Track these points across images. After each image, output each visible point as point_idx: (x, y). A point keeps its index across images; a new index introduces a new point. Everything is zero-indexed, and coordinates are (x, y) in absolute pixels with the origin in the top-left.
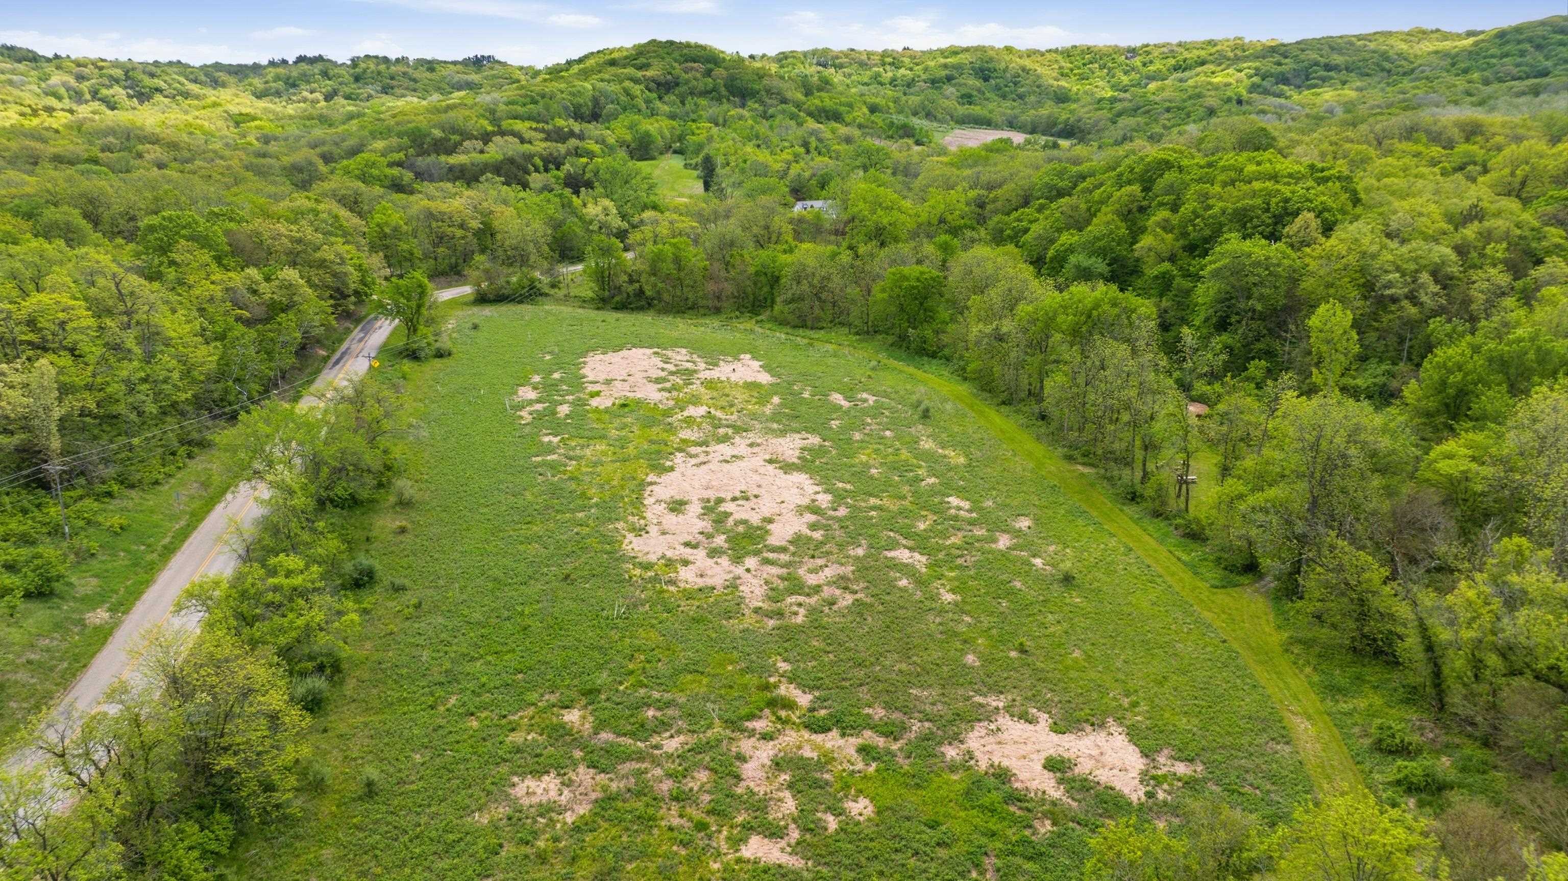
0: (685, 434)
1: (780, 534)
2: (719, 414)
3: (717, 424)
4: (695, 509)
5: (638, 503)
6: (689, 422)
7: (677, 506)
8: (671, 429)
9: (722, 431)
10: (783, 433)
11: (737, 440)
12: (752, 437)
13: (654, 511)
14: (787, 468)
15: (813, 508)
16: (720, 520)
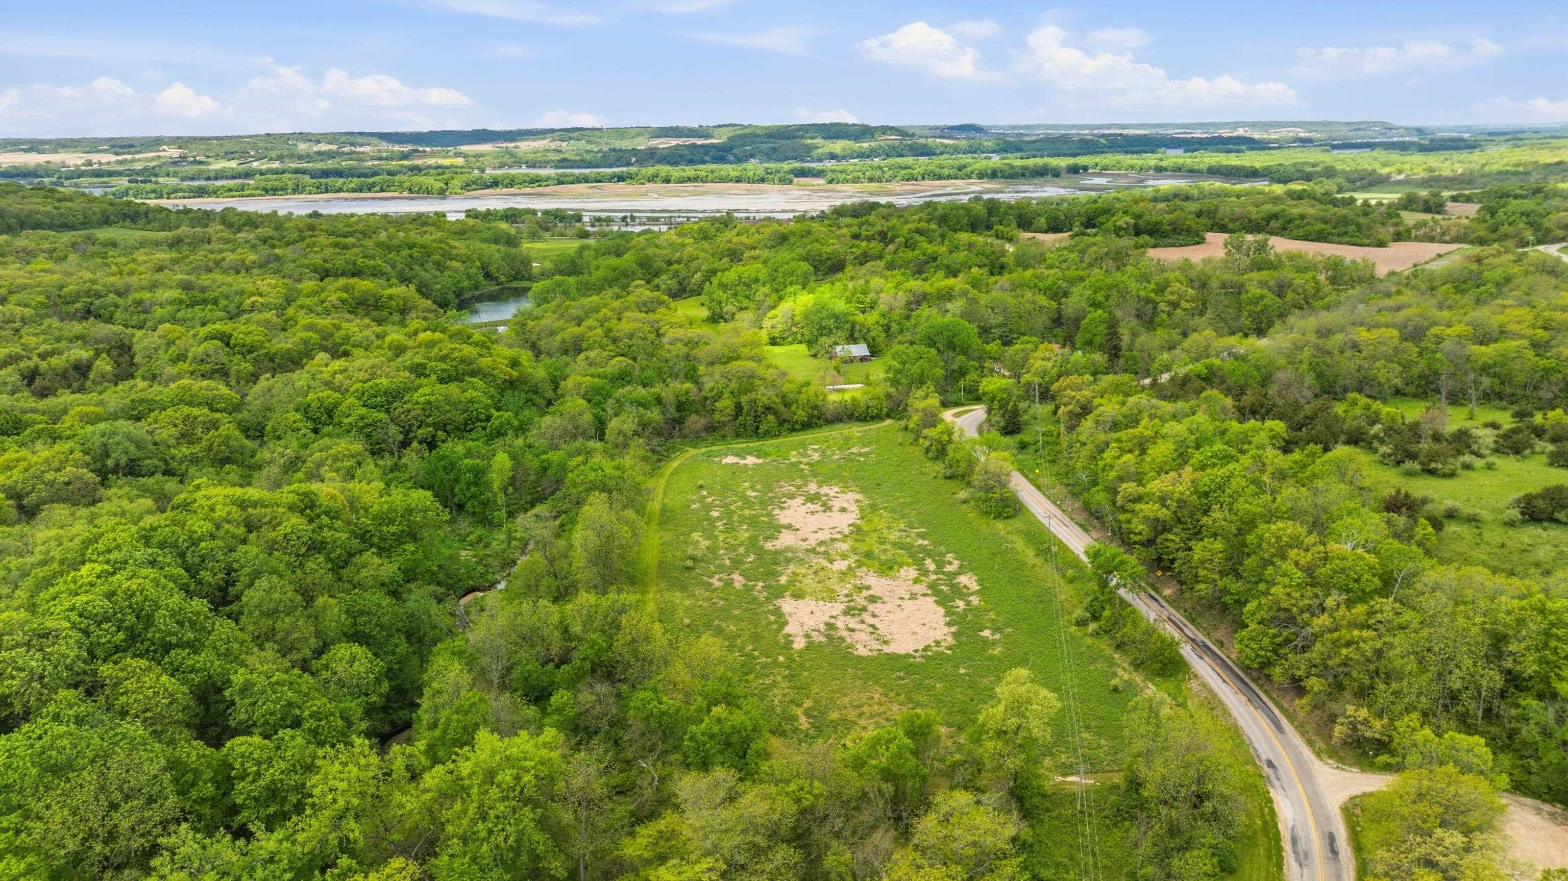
0: (845, 547)
1: (800, 500)
2: (825, 563)
3: (827, 556)
4: (836, 508)
5: (862, 510)
6: (844, 557)
7: (843, 510)
8: (854, 550)
9: (823, 549)
10: (788, 549)
11: (813, 543)
12: (805, 545)
13: (854, 508)
14: (789, 527)
15: (782, 508)
16: (824, 504)
